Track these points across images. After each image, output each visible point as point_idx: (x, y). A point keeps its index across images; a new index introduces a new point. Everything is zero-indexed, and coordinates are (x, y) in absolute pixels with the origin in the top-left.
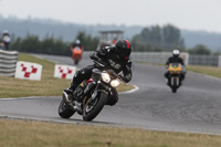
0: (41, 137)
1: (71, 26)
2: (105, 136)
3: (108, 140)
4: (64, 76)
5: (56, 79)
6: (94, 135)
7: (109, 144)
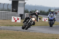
0: (39, 37)
1: (47, 8)
2: (56, 37)
3: (56, 38)
4: (45, 20)
5: (43, 21)
6: (53, 36)
7: (57, 38)
